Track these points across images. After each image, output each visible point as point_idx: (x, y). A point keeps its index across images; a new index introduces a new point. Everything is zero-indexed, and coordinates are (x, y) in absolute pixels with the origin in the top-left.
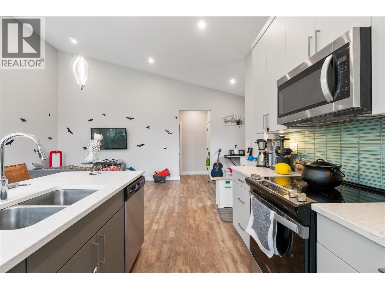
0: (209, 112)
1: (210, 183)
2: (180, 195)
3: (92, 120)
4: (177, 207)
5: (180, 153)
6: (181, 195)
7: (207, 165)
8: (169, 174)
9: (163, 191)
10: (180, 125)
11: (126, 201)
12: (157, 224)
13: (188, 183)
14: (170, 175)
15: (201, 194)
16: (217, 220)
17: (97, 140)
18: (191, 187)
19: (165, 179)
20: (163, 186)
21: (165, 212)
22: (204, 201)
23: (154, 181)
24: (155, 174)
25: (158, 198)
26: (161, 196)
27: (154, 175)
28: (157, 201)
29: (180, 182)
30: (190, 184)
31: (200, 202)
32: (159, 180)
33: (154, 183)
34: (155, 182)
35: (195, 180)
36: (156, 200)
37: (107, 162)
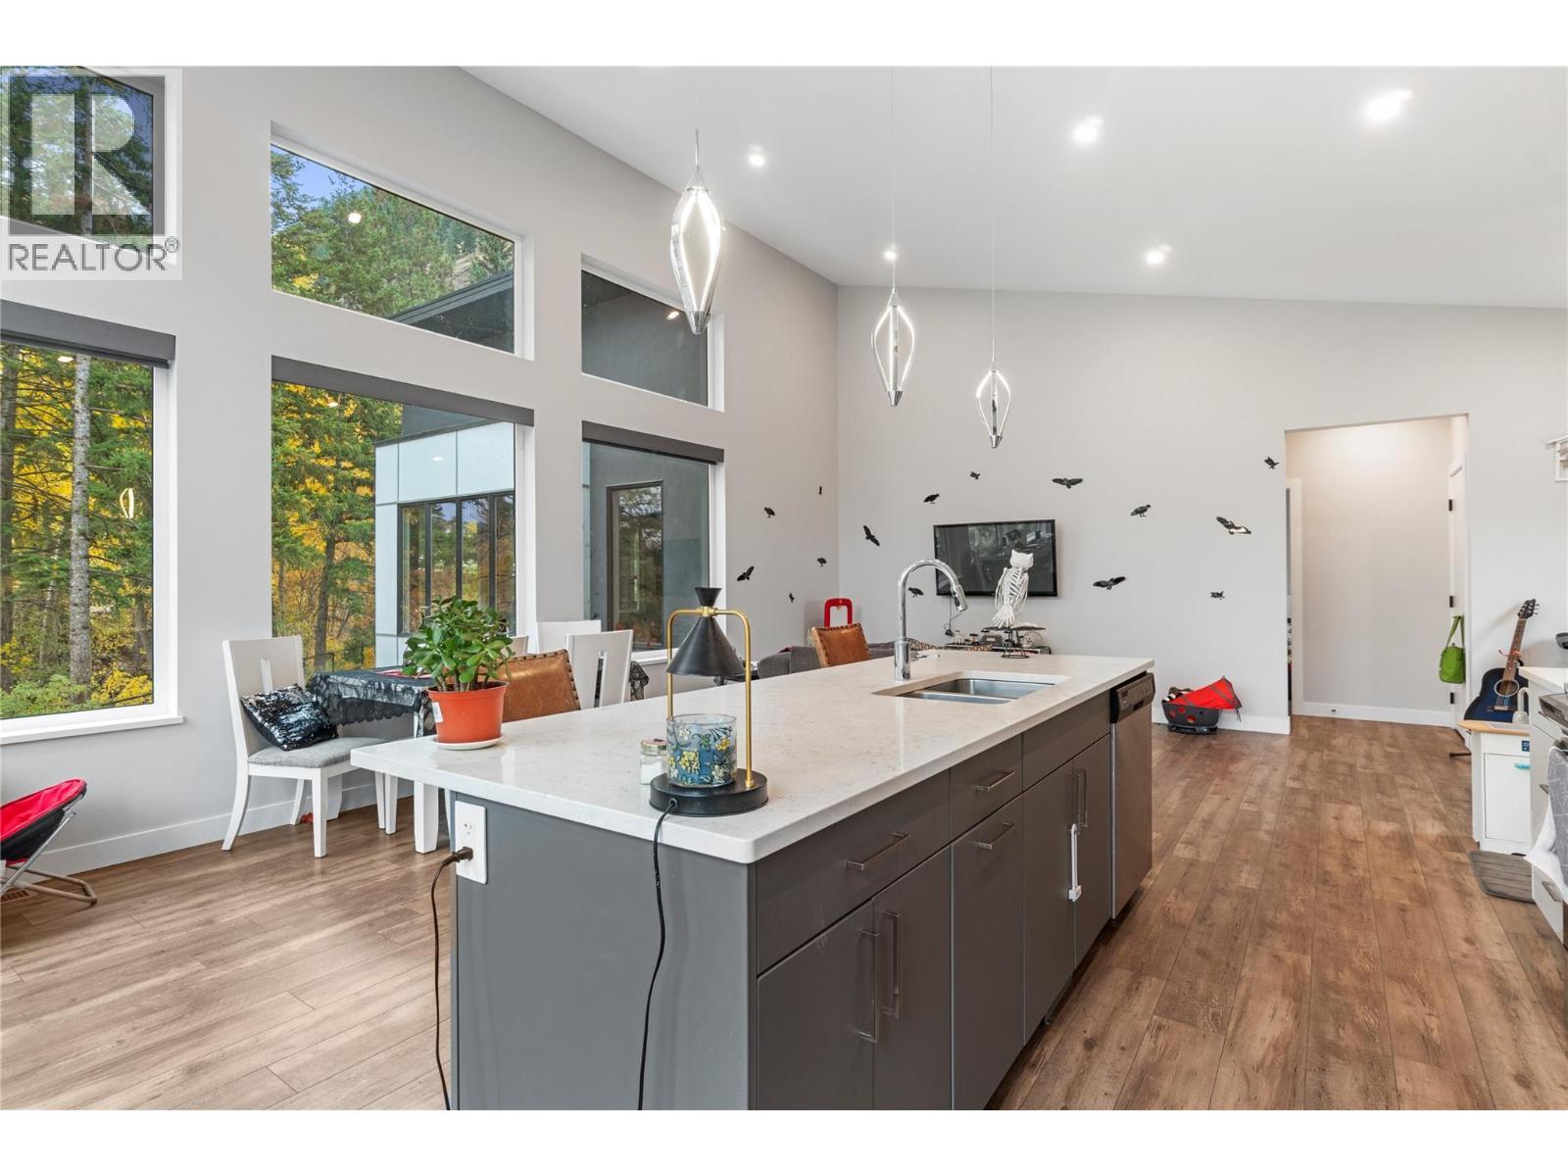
0: (1459, 422)
1: (1458, 763)
2: (1287, 785)
3: (937, 495)
4: (1270, 817)
5: (1289, 621)
6: (1291, 784)
7: (1446, 678)
8: (1235, 704)
9: (1207, 763)
10: (1288, 491)
11: (1115, 722)
12: (1190, 847)
13: (1330, 748)
14: (1241, 706)
15: (1397, 796)
16: (1460, 884)
17: (1020, 570)
18: (1345, 764)
19: (1217, 720)
20: (1209, 746)
21: (1221, 823)
22: (1409, 818)
23: (1165, 725)
24: (1170, 697)
25: (1188, 780)
26: (1199, 775)
27: (1168, 700)
28: (1186, 787)
29: (1292, 741)
30: (1339, 752)
31: (1387, 821)
32: (1191, 721)
33: (1166, 732)
34: (1174, 729)
35: (1374, 742)
36: (1184, 784)
37: (988, 639)
